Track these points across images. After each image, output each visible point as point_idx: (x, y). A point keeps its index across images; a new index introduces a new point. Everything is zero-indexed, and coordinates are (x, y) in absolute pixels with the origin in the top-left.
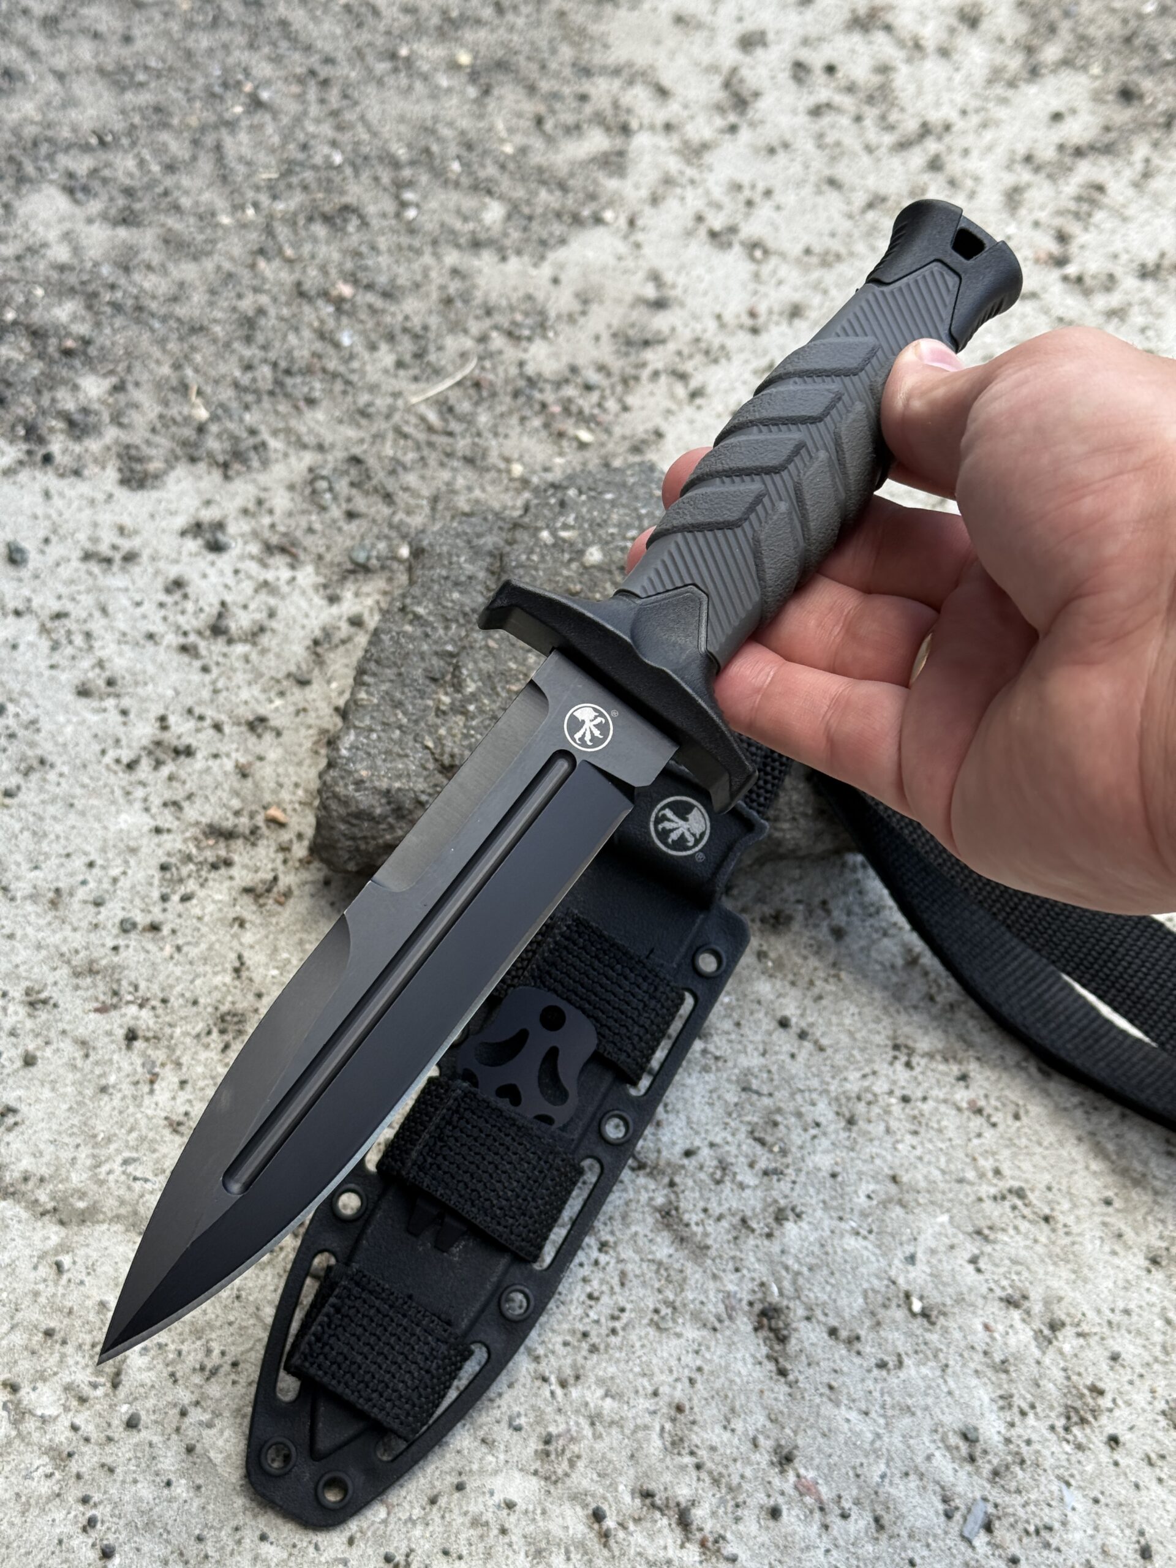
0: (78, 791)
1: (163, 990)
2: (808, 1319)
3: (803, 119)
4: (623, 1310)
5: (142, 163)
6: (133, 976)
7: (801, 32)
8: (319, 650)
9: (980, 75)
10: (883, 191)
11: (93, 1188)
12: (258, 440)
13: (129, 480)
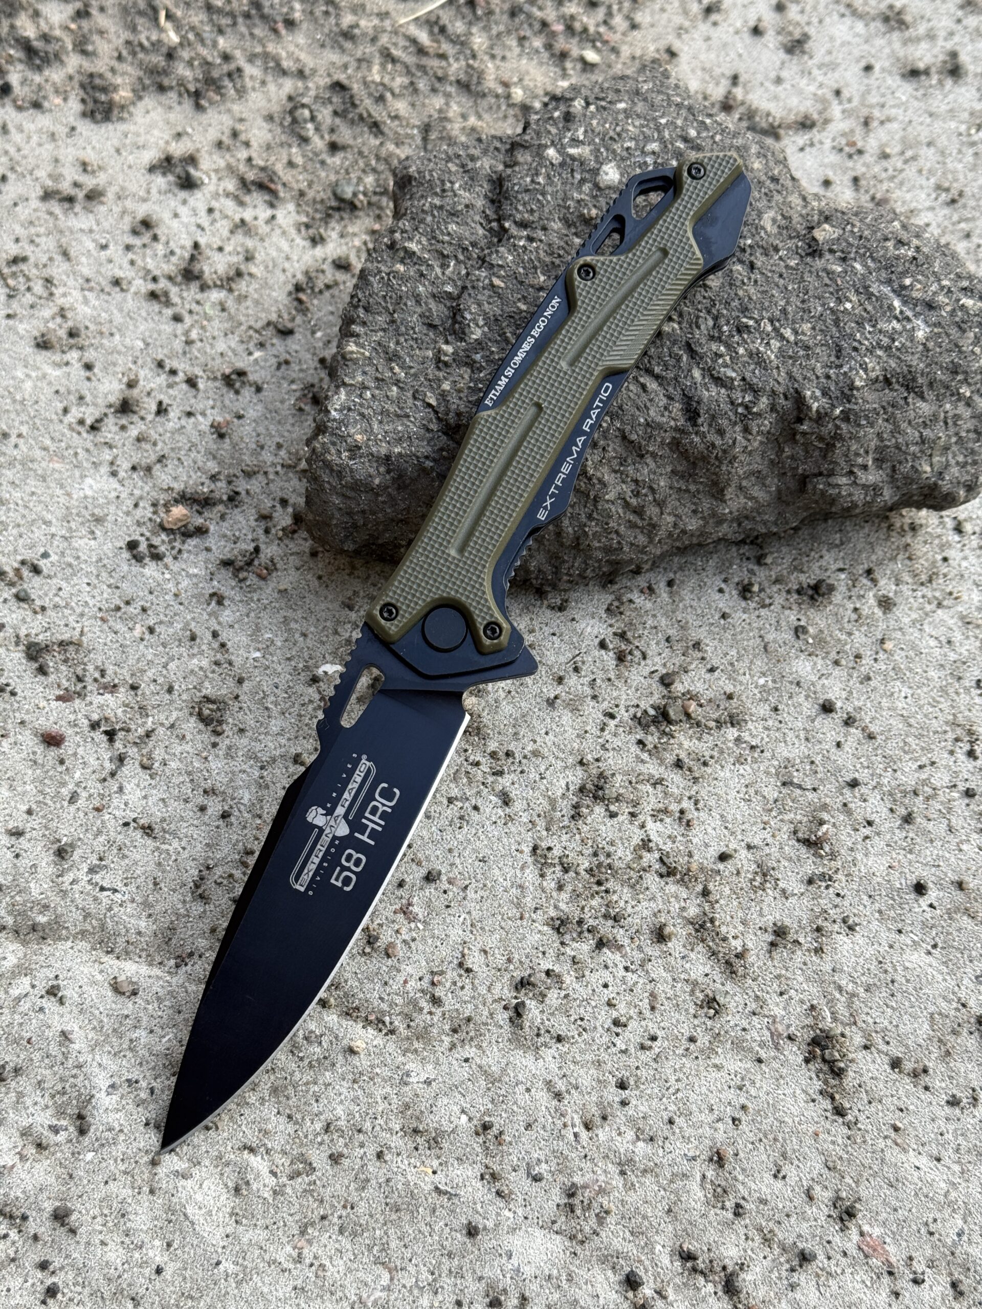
0: (38, 454)
1: (133, 675)
2: (866, 1047)
4: (654, 1038)
6: (99, 659)
8: (302, 296)
11: (55, 900)
12: (232, 66)
13: (92, 112)
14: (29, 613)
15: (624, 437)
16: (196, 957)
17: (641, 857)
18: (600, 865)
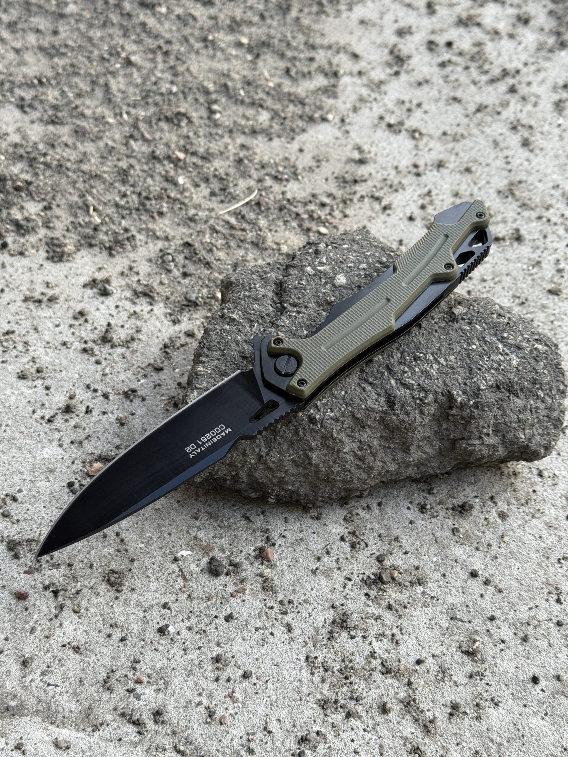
1: (69, 558)
3: (436, 69)
5: (63, 93)
7: (430, 27)
8: (168, 350)
9: (532, 46)
10: (485, 103)
11: (20, 692)
12: (129, 235)
13: (53, 257)
14: (10, 523)
15: (354, 416)
16: (105, 726)
17: (370, 662)
18: (346, 667)
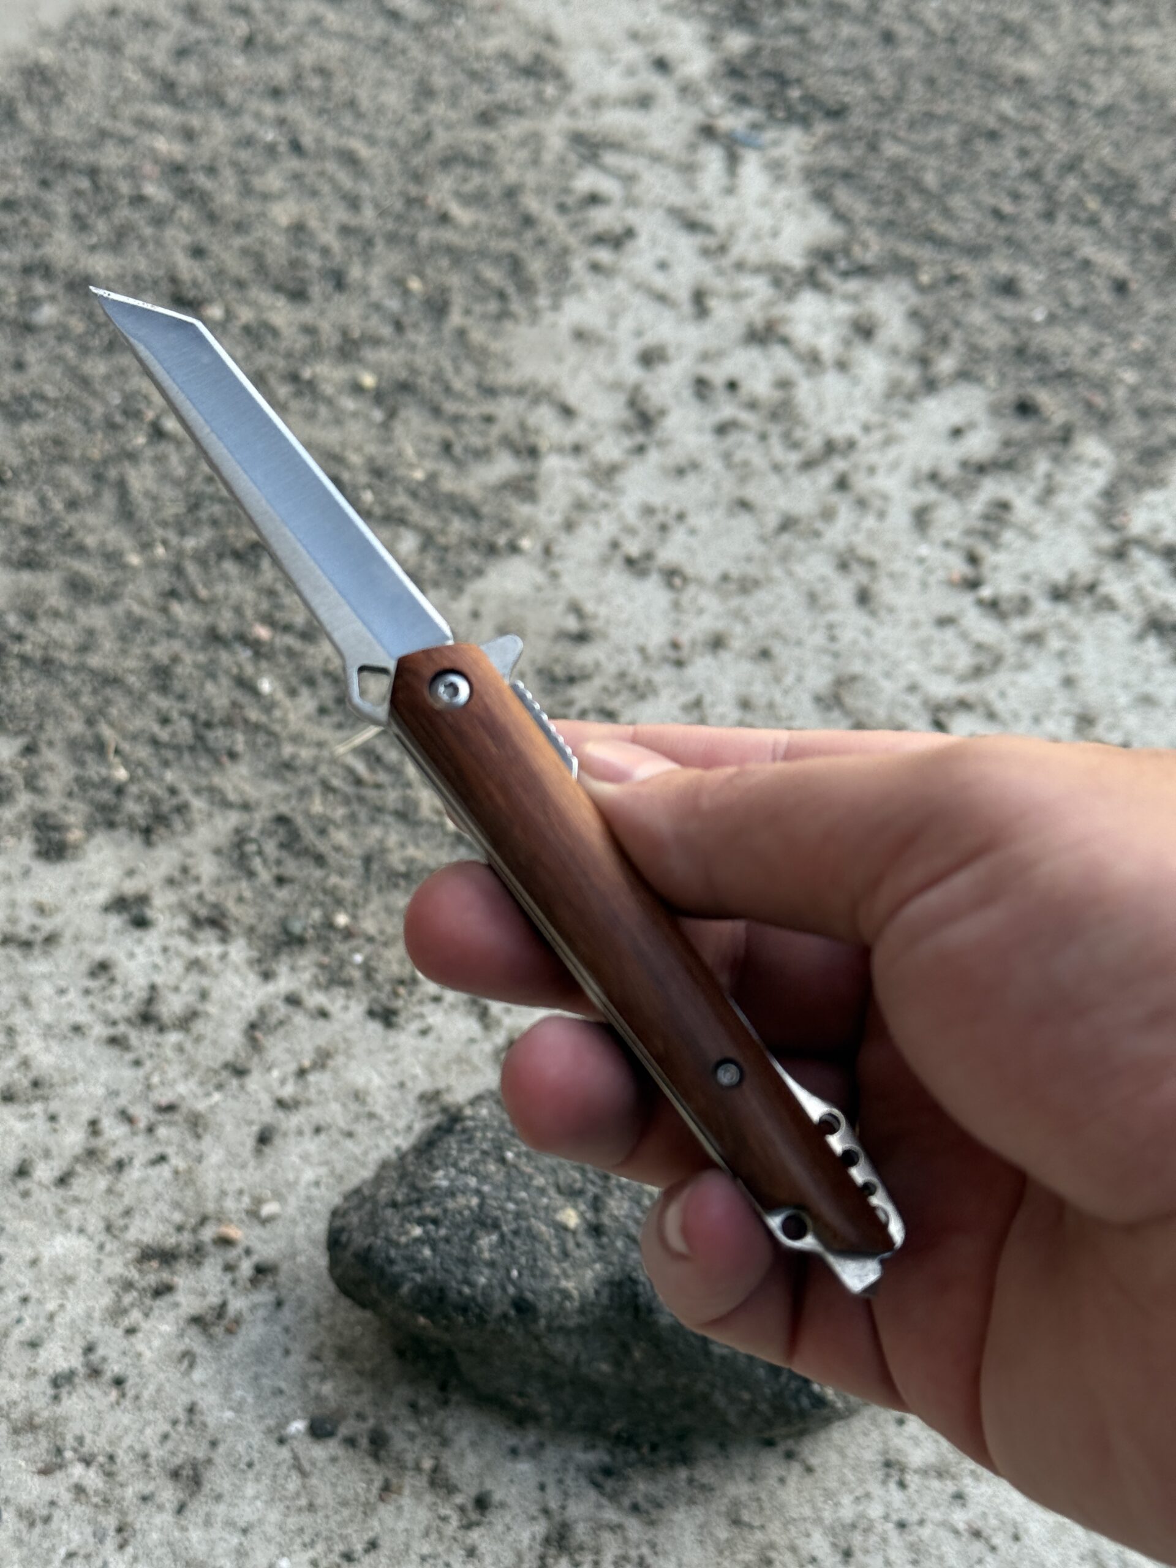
1: (111, 1443)
3: (708, 439)
5: (43, 501)
6: (77, 1428)
7: (700, 346)
8: (259, 1035)
9: (878, 389)
10: (794, 513)
12: (180, 801)
13: (46, 852)
